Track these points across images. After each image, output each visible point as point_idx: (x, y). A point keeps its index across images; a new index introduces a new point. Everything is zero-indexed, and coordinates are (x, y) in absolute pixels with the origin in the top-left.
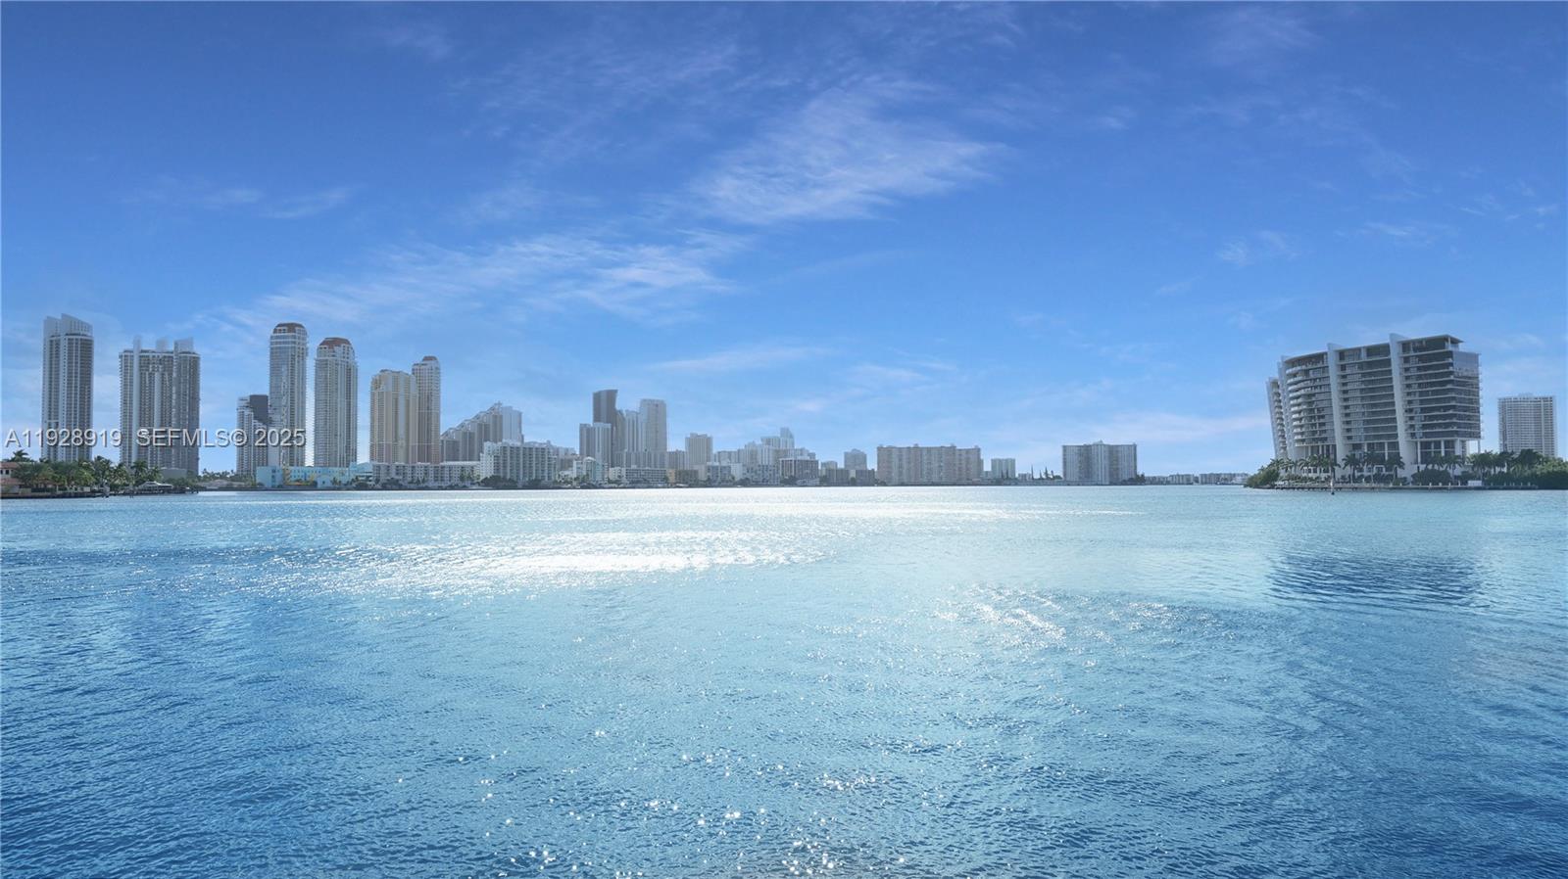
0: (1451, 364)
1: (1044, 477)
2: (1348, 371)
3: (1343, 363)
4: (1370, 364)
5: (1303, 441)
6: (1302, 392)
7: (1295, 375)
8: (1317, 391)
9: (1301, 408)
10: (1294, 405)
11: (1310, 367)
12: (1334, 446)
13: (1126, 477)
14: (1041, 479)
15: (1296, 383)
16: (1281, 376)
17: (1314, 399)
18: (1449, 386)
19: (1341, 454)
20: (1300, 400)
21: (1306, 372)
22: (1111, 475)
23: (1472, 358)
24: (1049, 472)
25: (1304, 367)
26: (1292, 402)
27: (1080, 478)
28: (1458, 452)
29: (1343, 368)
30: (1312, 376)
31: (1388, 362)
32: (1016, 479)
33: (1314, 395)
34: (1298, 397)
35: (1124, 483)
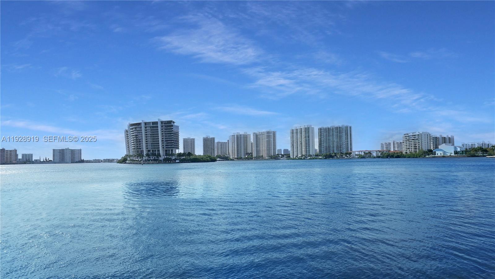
0: (173, 128)
1: (45, 160)
2: (147, 129)
3: (146, 126)
4: (153, 127)
5: (134, 149)
6: (135, 134)
7: (132, 129)
8: (139, 134)
9: (134, 139)
10: (132, 138)
11: (137, 127)
12: (143, 151)
13: (77, 160)
14: (44, 161)
15: (133, 131)
16: (128, 129)
17: (138, 136)
18: (172, 134)
19: (145, 153)
20: (134, 137)
21: (136, 128)
22: (72, 160)
23: (177, 127)
24: (47, 159)
25: (135, 127)
26: (131, 137)
27: (60, 161)
28: (174, 152)
29: (146, 127)
30: (137, 130)
31: (157, 127)
32: (33, 161)
33: (138, 135)
34: (133, 136)
35: (77, 162)
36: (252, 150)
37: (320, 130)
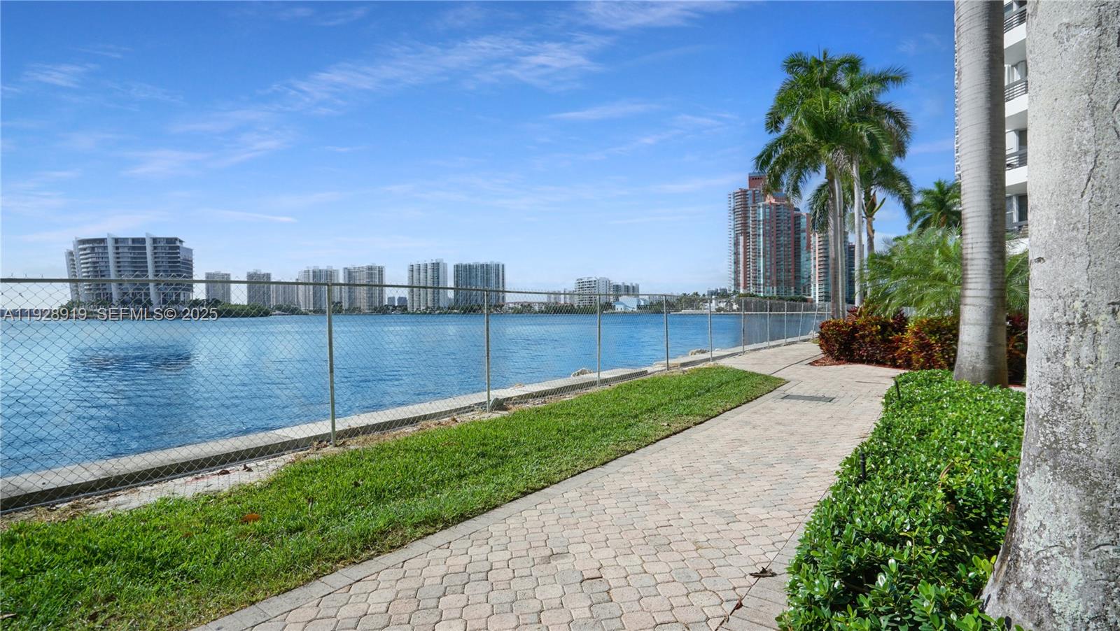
0: (179, 253)
2: (120, 251)
3: (117, 245)
4: (134, 248)
5: (90, 289)
6: (90, 260)
7: (85, 249)
8: (101, 260)
9: (89, 270)
10: (84, 268)
11: (96, 245)
12: (111, 294)
15: (86, 254)
16: (75, 249)
17: (98, 265)
18: (178, 264)
19: (115, 296)
20: (88, 265)
21: (93, 248)
23: (190, 251)
25: (91, 245)
26: (82, 266)
28: (182, 298)
29: (117, 248)
30: (96, 251)
31: (145, 248)
33: (98, 262)
34: (87, 263)
36: (341, 298)
37: (457, 267)
